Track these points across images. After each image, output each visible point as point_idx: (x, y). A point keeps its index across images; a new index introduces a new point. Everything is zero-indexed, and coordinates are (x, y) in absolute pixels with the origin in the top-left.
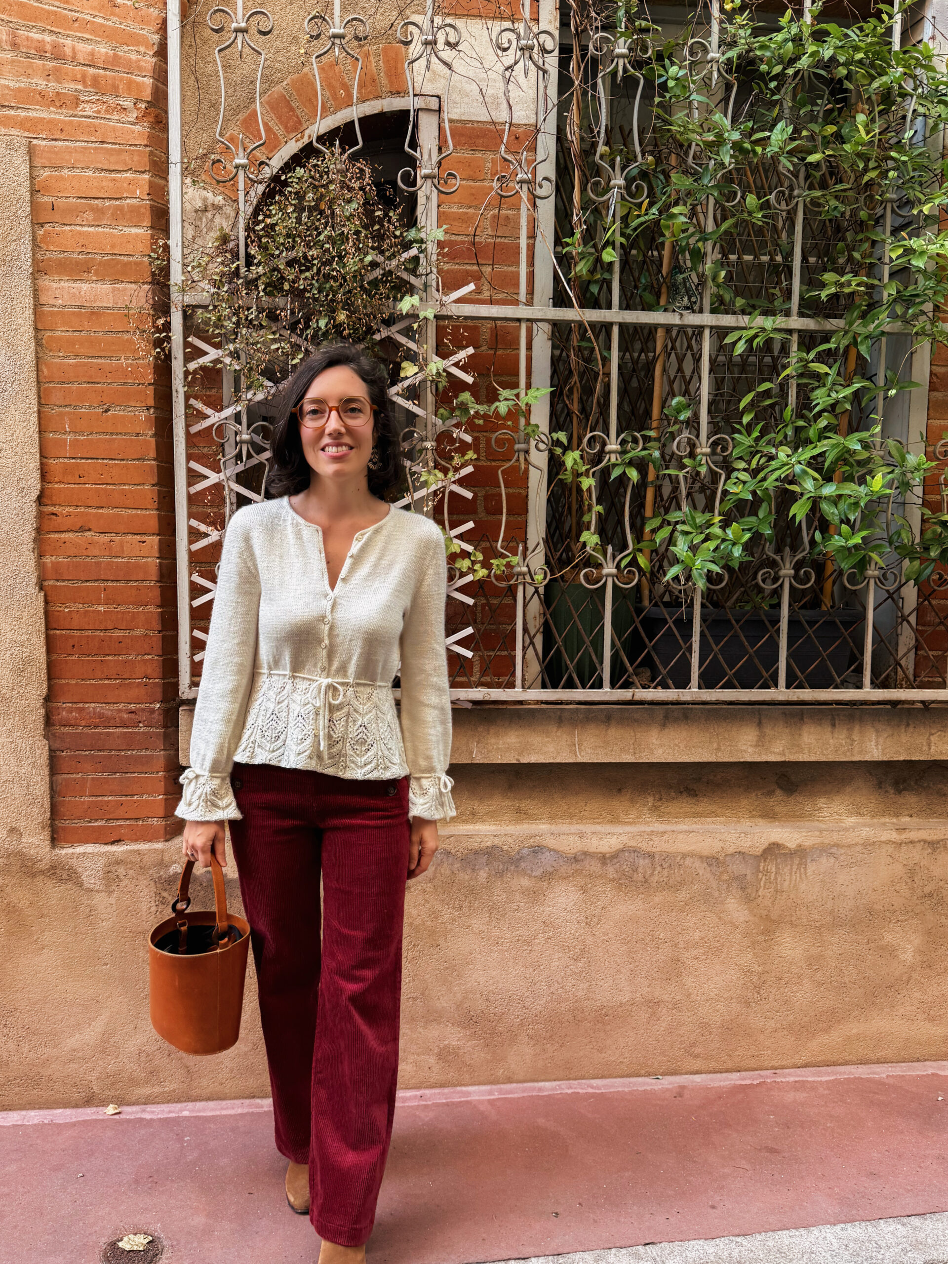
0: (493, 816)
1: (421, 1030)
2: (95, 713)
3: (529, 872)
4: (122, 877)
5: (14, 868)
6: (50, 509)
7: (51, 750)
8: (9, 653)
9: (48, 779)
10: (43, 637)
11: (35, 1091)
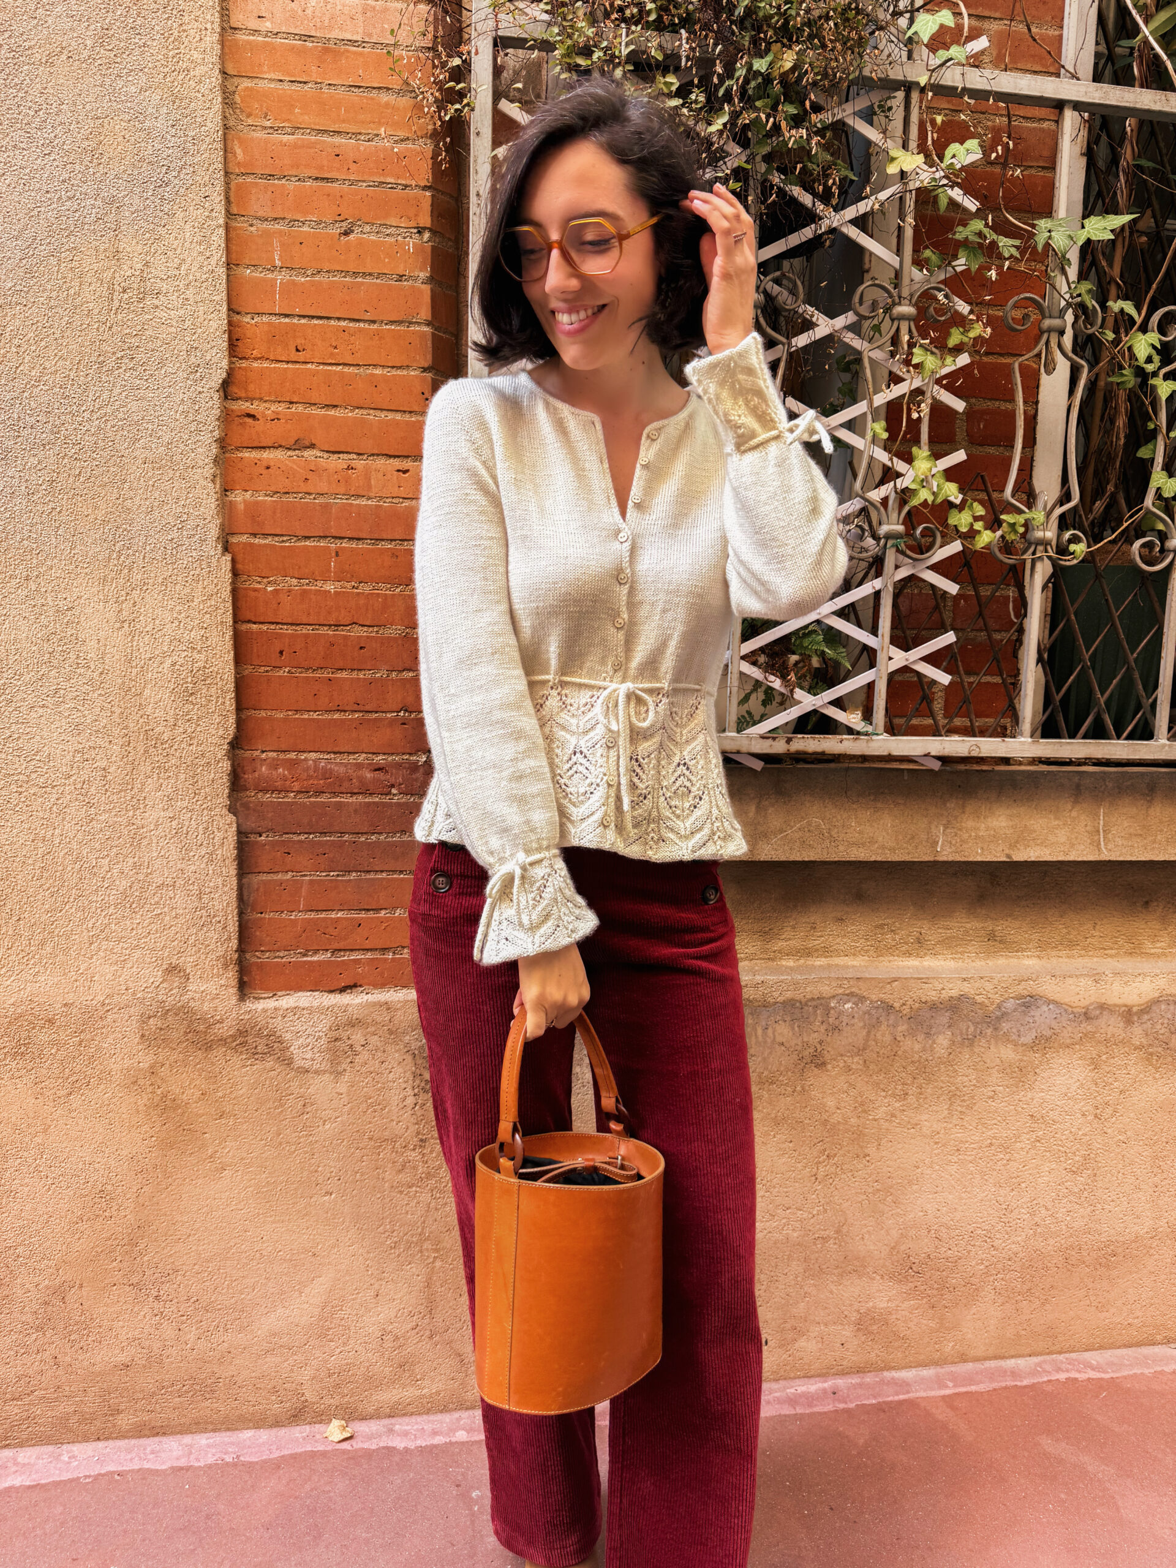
0: (949, 944)
1: (834, 1288)
2: (316, 769)
3: (1014, 1037)
4: (359, 1048)
5: (175, 1035)
6: (244, 406)
7: (240, 832)
8: (168, 662)
9: (234, 882)
10: (229, 634)
11: (207, 1403)
